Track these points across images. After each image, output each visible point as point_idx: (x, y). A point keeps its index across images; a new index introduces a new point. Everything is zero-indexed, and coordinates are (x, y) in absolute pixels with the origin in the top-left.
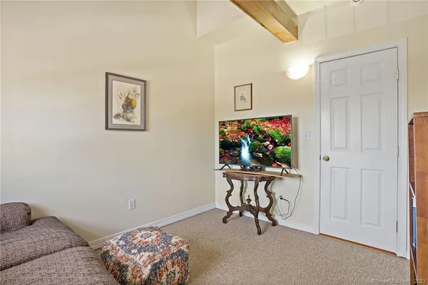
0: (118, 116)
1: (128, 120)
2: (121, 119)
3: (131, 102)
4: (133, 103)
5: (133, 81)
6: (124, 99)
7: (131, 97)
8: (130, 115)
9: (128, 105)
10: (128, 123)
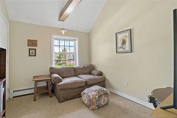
0: (120, 48)
1: (124, 49)
2: (121, 49)
3: (124, 41)
4: (125, 41)
5: (125, 32)
6: (122, 41)
7: (124, 39)
8: (124, 46)
9: (124, 42)
10: (124, 50)
